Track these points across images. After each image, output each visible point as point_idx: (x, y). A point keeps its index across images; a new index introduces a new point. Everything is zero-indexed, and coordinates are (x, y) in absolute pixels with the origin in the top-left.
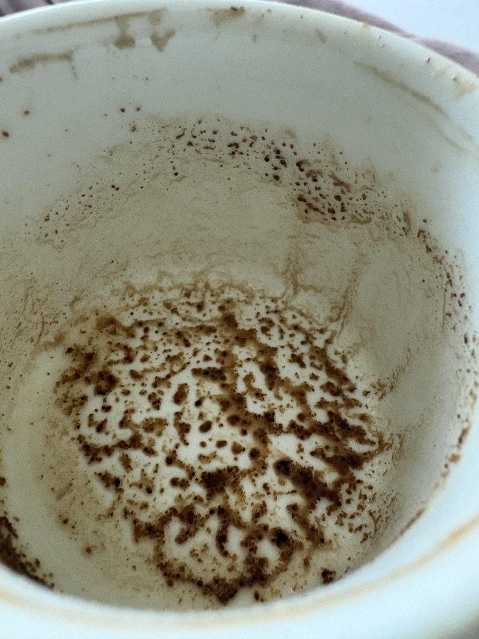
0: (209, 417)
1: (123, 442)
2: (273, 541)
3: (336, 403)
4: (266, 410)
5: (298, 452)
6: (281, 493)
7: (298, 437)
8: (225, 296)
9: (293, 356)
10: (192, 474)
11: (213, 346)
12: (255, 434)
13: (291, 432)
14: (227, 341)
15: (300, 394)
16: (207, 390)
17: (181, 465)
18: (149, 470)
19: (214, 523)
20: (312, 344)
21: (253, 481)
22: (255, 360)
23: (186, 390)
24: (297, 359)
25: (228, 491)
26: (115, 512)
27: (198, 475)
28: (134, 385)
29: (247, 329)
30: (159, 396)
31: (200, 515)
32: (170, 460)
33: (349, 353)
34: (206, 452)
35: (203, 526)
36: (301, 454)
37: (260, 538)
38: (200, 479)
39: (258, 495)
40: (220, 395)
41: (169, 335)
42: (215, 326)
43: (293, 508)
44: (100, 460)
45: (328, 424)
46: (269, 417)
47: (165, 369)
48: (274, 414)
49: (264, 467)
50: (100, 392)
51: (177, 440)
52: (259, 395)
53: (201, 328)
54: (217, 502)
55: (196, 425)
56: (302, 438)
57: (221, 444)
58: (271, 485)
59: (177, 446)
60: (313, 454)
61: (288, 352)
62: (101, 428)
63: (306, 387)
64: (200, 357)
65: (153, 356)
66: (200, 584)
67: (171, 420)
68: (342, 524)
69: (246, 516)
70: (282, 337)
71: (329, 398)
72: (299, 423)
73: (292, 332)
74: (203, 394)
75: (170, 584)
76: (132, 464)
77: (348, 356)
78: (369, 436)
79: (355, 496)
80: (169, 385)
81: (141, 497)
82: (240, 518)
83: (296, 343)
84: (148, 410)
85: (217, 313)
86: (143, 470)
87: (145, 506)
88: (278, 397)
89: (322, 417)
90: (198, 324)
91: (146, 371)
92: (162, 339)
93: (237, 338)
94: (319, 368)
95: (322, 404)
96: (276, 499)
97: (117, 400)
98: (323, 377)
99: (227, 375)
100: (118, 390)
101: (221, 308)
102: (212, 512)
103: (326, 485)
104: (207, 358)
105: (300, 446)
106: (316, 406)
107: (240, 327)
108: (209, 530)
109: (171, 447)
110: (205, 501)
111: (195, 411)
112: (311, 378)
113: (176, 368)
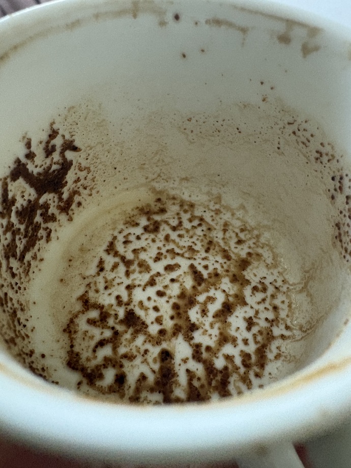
0: (168, 292)
1: (125, 258)
2: (117, 375)
3: (237, 368)
4: (197, 323)
5: (182, 360)
6: (148, 364)
7: (193, 354)
8: (260, 251)
9: (251, 318)
10: (128, 304)
11: (218, 266)
12: (176, 325)
13: (193, 347)
14: (227, 271)
15: (224, 339)
16: (185, 280)
17: (130, 295)
18: (117, 281)
19: (108, 334)
20: (271, 326)
21: (145, 342)
22: (227, 295)
23: (176, 269)
24: (250, 323)
25: (131, 331)
26: (86, 279)
27: (130, 307)
28: (161, 241)
29: (247, 277)
30: (163, 257)
31: (108, 323)
32: (129, 288)
33: (286, 357)
34: (146, 303)
35: (103, 328)
36: (182, 363)
37: (114, 366)
38: (128, 310)
39: (138, 350)
40: (186, 289)
41: (206, 238)
42: (233, 258)
43: (143, 377)
44: (109, 254)
45: (217, 370)
46: (193, 327)
47: (182, 250)
48: (197, 329)
49: (158, 343)
50: (146, 229)
51: (143, 283)
52: (204, 312)
53: (225, 251)
54: (120, 328)
55: (159, 287)
56: (194, 357)
57: (156, 309)
58: (149, 354)
59: (139, 286)
60: (188, 371)
61: (251, 313)
62: (126, 242)
63: (234, 341)
64: (204, 263)
65: (186, 239)
66: (72, 346)
67: (153, 272)
69: (122, 350)
70: (259, 303)
71: (238, 361)
72: (203, 349)
73: (270, 308)
74: (181, 279)
75: (64, 330)
76: (115, 270)
77: (282, 358)
80: (173, 258)
81: (101, 286)
82: (119, 347)
83: (263, 315)
84: (151, 258)
85: (243, 254)
86: (115, 277)
87: (97, 291)
88: (212, 326)
89: (220, 363)
90: (227, 248)
91: (174, 241)
92: (200, 236)
93: (234, 275)
94: (256, 342)
95: (228, 358)
96: (142, 362)
97: (146, 239)
98: (251, 348)
99: (203, 285)
100: (152, 236)
101: (249, 254)
102: (113, 328)
103: (172, 392)
104: (206, 267)
105: (187, 359)
106: (224, 355)
107: (245, 273)
108: (102, 333)
109: (137, 282)
110: (117, 321)
111: (167, 282)
112: (243, 340)
113: (187, 255)
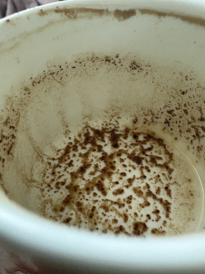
0: (119, 176)
4: (100, 161)
6: (124, 142)
11: (87, 197)
14: (80, 193)
17: (142, 173)
19: (148, 153)
20: (59, 164)
28: (130, 214)
30: (126, 200)
35: (152, 155)
37: (140, 141)
39: (130, 147)
41: (95, 220)
42: (75, 204)
47: (113, 207)
49: (120, 151)
51: (136, 180)
52: (96, 166)
53: (81, 210)
54: (142, 156)
55: (125, 178)
59: (138, 178)
60: (104, 141)
63: (80, 155)
64: (96, 198)
65: (110, 219)
68: (118, 126)
69: (138, 147)
73: (57, 173)
78: (86, 132)
79: (108, 127)
82: (140, 148)
84: (135, 199)
88: (92, 160)
90: (79, 213)
91: (120, 215)
92: (100, 222)
95: (84, 148)
103: (111, 135)
104: (95, 194)
107: (68, 194)
109: (140, 181)
110: (145, 159)
111: (121, 182)
112: (75, 156)
113: (109, 203)
